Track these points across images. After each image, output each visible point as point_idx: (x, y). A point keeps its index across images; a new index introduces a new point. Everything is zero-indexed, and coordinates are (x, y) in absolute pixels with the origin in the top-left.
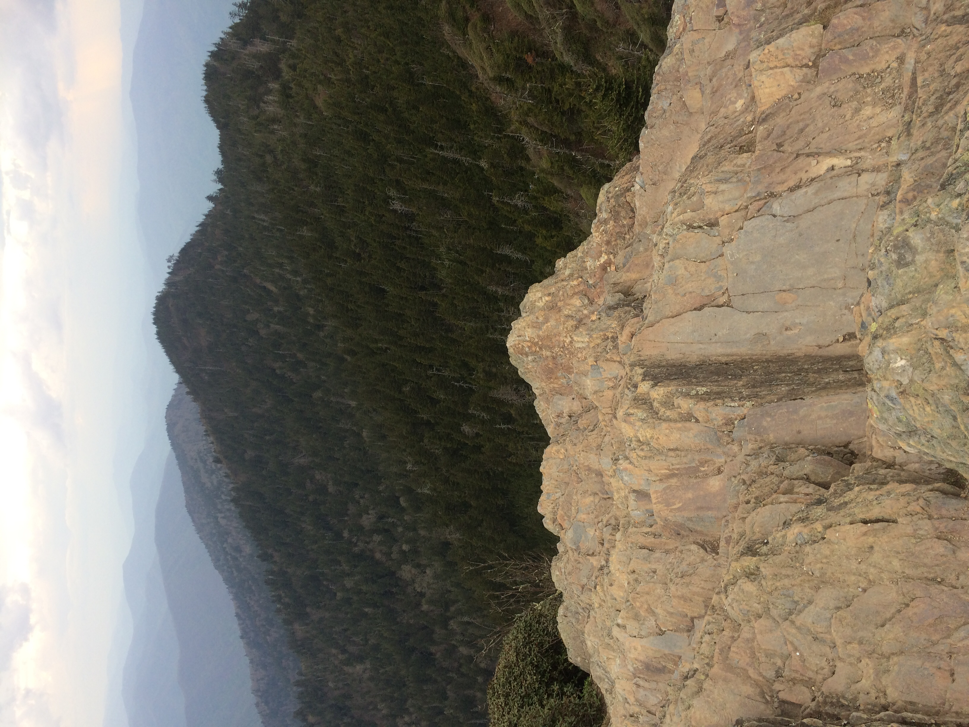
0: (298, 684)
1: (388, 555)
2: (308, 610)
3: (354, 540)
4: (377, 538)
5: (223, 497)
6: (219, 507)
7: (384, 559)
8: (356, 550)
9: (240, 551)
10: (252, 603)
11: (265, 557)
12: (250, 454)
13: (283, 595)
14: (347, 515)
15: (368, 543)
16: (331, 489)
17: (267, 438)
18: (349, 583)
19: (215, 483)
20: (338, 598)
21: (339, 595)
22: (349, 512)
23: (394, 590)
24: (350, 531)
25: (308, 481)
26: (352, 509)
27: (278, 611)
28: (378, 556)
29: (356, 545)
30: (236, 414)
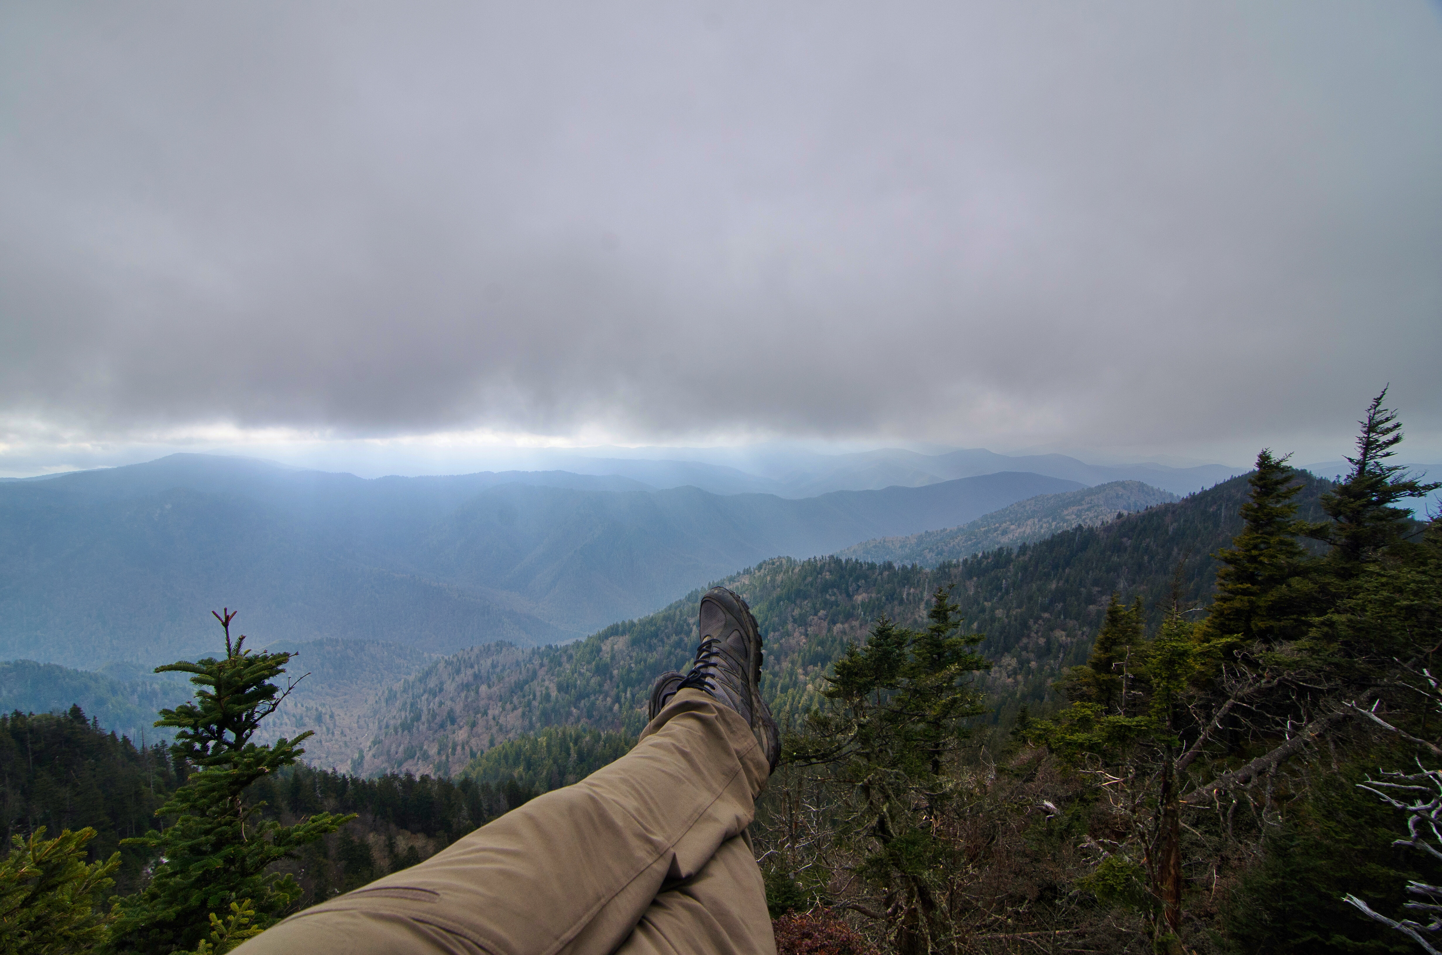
0: (914, 566)
1: (1025, 648)
2: (975, 579)
3: (1040, 622)
4: (1042, 641)
5: (1054, 523)
6: (1044, 520)
7: (1021, 644)
8: (1031, 622)
9: (1002, 534)
10: (957, 541)
11: (1023, 549)
12: (1127, 542)
13: (989, 561)
14: (1065, 618)
15: (1037, 633)
16: (1092, 607)
17: (1146, 558)
18: (999, 613)
19: (1067, 517)
20: (986, 603)
21: (988, 604)
22: (1067, 620)
23: (992, 649)
24: (1049, 620)
25: (1100, 589)
26: (1071, 623)
27: (975, 556)
28: (1025, 640)
29: (1035, 623)
30: (1170, 533)
